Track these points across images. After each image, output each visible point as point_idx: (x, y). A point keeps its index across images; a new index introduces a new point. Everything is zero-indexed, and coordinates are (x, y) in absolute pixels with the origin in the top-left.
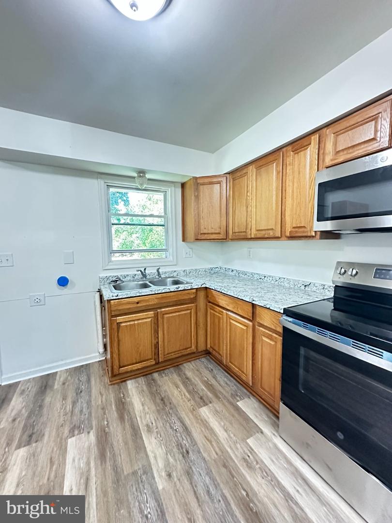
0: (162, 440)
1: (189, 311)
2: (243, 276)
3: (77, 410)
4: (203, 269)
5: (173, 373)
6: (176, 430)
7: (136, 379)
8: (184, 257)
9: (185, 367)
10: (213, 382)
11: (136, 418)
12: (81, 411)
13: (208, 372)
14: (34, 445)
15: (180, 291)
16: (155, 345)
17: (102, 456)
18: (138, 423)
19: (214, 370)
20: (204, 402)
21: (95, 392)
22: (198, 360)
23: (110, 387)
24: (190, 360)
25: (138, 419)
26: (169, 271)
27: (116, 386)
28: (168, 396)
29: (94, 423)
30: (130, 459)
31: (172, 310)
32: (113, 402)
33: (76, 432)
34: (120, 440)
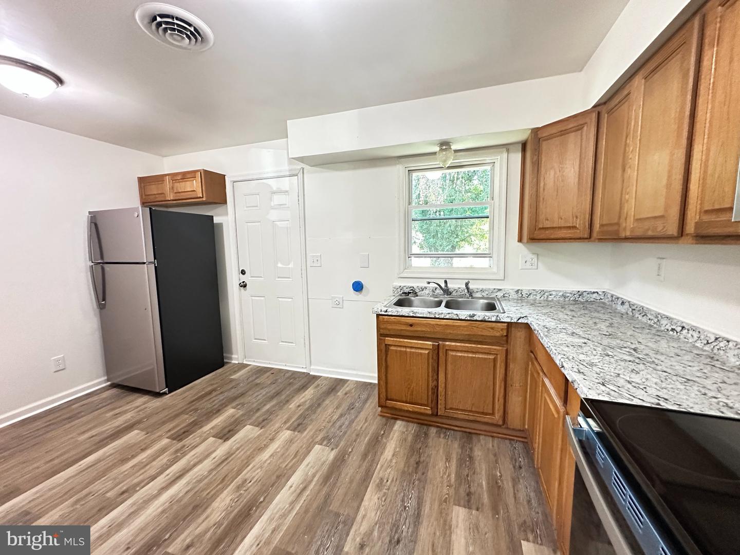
0: (383, 506)
1: (492, 357)
2: (640, 318)
3: (338, 424)
4: (560, 291)
5: (456, 440)
6: (405, 507)
7: (409, 423)
8: (520, 268)
9: (479, 441)
10: (508, 485)
11: (377, 465)
12: (341, 426)
13: (511, 466)
14: (296, 433)
15: (476, 321)
16: (432, 389)
17: (326, 478)
18: (374, 471)
19: (523, 469)
20: (469, 501)
21: (362, 415)
22: (507, 441)
23: (379, 418)
24: (495, 434)
25: (379, 466)
26: (490, 289)
27: (384, 420)
28: (427, 463)
29: (342, 444)
30: (343, 499)
31: (461, 346)
32: (370, 433)
33: (325, 443)
34: (349, 475)
